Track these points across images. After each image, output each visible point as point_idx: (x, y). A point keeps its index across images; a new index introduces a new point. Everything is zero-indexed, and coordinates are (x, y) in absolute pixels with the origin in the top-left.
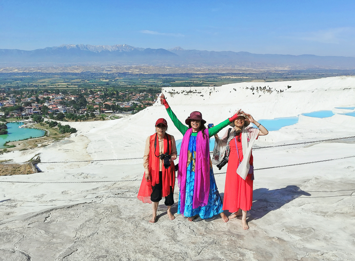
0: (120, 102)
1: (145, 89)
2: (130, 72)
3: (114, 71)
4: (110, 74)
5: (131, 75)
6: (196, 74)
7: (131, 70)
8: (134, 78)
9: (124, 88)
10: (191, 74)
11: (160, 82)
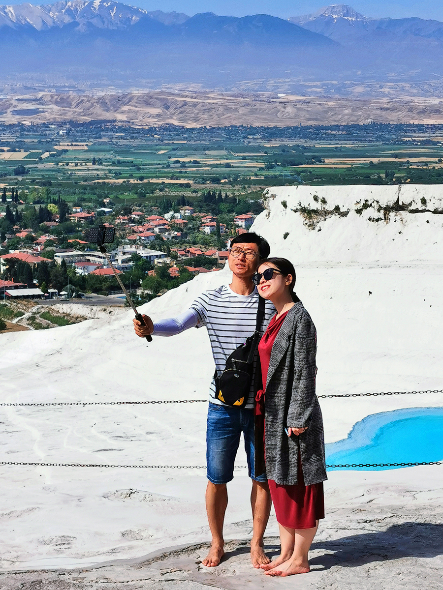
0: (76, 253)
1: (188, 193)
2: (120, 117)
3: (52, 112)
4: (33, 128)
5: (127, 130)
6: (421, 128)
7: (126, 108)
8: (139, 147)
9: (94, 188)
10: (400, 127)
11: (254, 164)
